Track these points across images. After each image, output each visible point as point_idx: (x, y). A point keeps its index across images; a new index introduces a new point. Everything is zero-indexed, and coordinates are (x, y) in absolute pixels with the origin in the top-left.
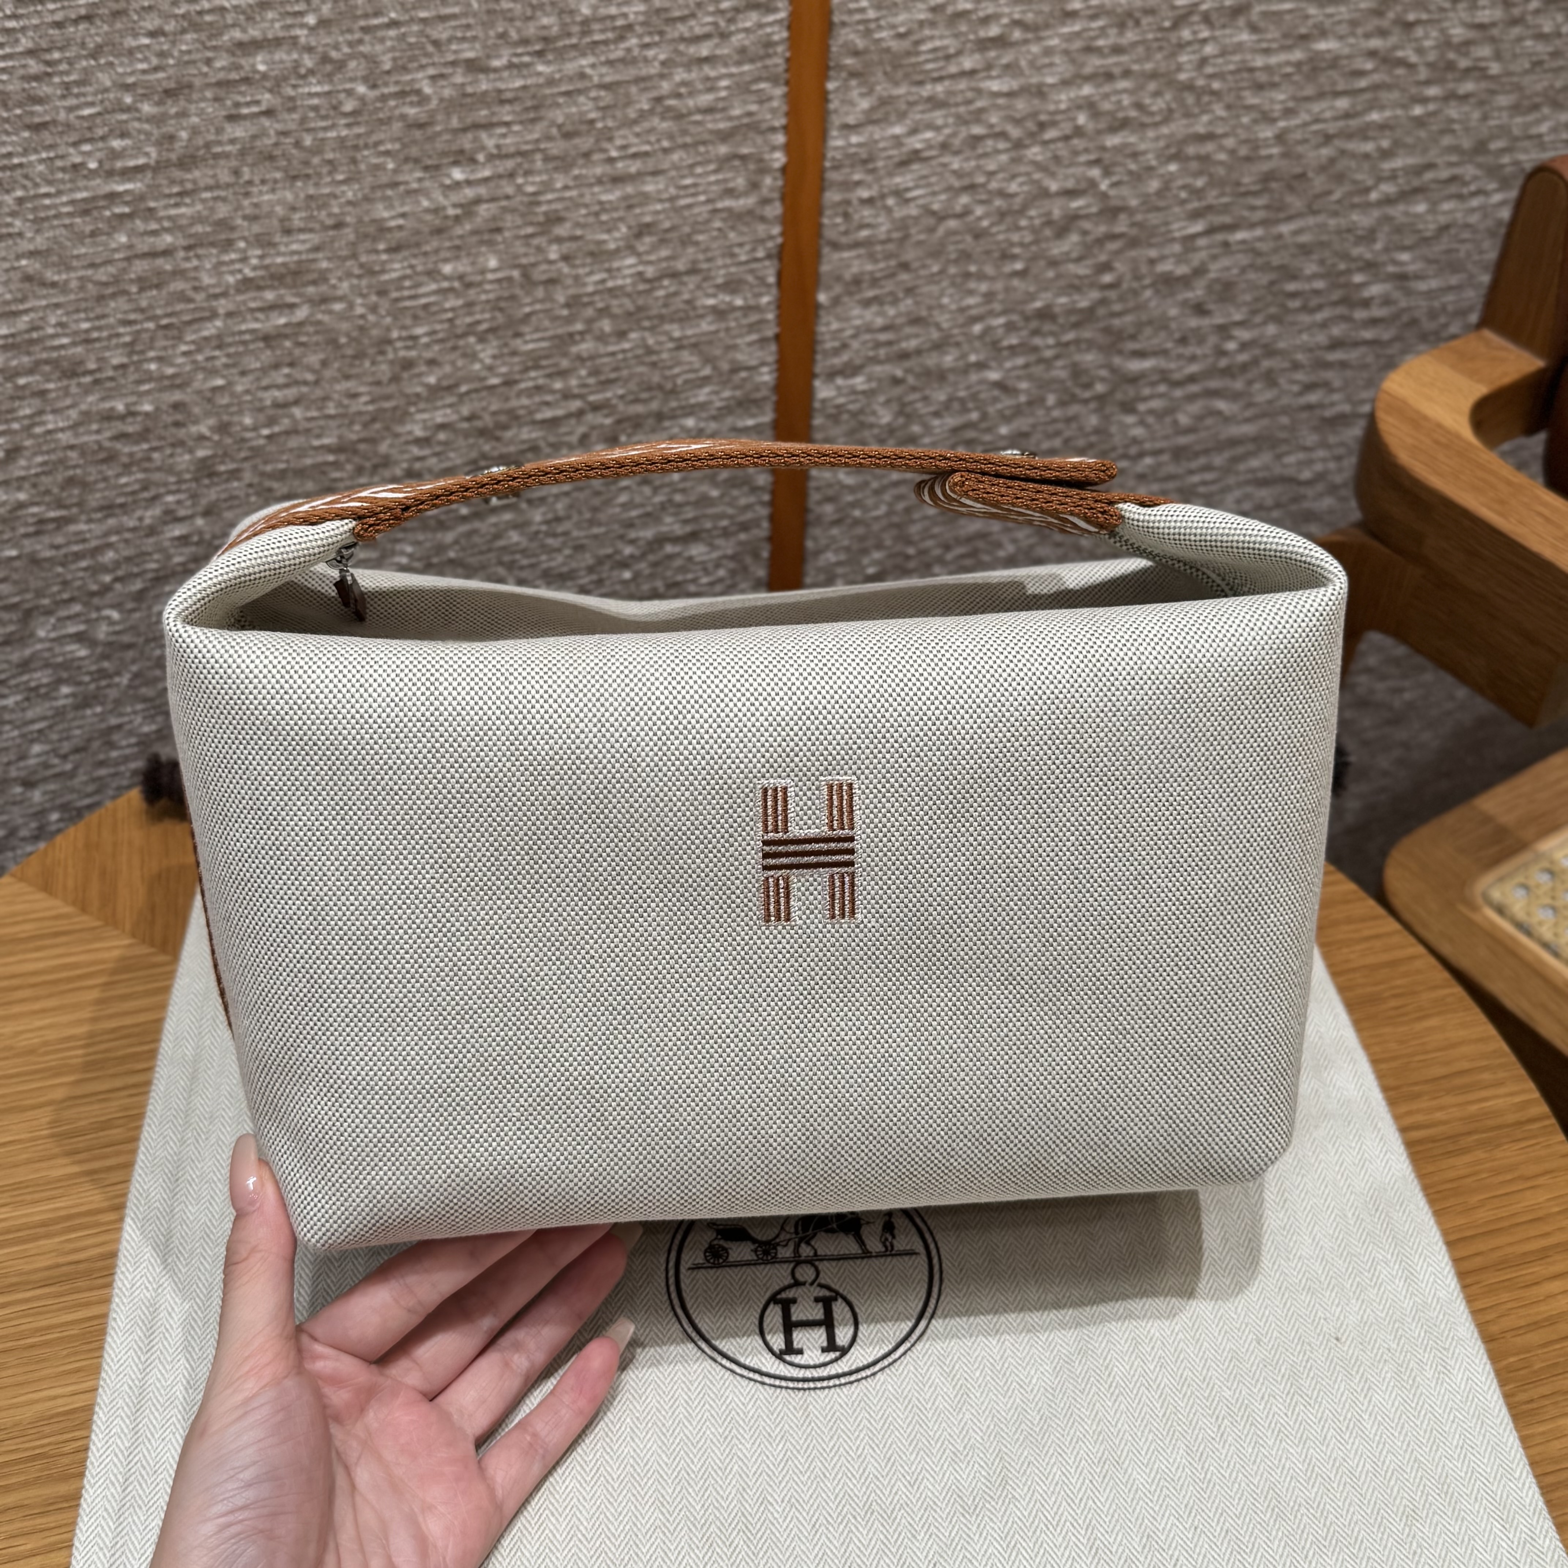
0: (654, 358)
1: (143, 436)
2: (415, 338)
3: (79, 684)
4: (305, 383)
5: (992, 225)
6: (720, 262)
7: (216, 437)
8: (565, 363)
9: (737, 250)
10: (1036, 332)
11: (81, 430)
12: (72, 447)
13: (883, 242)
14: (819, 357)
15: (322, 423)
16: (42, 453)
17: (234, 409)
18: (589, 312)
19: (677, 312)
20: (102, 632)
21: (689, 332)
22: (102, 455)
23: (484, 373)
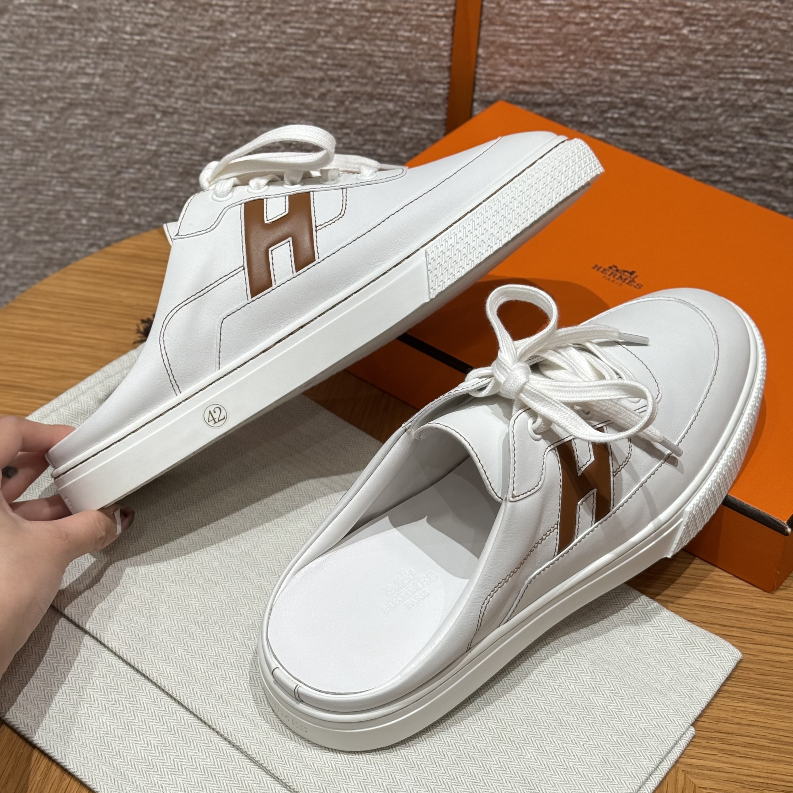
0: (368, 59)
1: (71, 20)
2: (226, 7)
3: (24, 151)
4: (161, 16)
5: (602, 35)
6: (414, 12)
7: (110, 33)
8: (314, 48)
9: (425, 7)
10: (632, 114)
11: (39, 8)
12: (33, 16)
13: (523, 27)
14: (477, 88)
15: (168, 41)
16: (16, 14)
17: (121, 19)
18: (331, 21)
19: (385, 34)
20: (40, 126)
21: (392, 49)
22: (48, 25)
23: (264, 39)
